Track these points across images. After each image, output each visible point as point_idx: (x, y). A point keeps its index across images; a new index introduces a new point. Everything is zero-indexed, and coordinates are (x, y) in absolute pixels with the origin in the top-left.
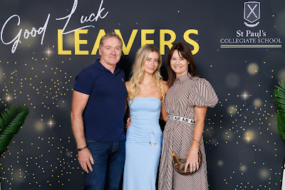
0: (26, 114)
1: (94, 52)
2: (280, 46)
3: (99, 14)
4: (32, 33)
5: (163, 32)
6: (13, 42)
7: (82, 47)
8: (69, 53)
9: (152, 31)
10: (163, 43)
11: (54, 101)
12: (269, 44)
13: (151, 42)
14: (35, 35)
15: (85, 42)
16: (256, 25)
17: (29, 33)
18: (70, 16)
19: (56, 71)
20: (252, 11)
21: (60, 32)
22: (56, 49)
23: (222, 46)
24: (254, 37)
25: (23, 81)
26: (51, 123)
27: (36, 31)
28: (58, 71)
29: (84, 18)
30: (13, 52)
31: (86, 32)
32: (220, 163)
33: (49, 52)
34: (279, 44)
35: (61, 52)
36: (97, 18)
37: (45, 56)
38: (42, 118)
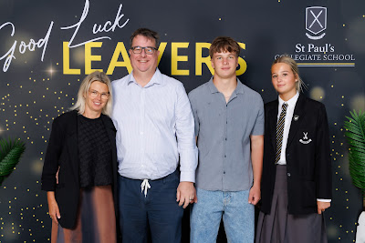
0: (21, 151)
1: (110, 71)
2: (352, 65)
3: (117, 22)
4: (29, 46)
5: (199, 46)
6: (5, 58)
7: (95, 65)
8: (78, 72)
9: (185, 45)
10: (199, 60)
12: (339, 61)
13: (185, 59)
14: (33, 49)
15: (98, 58)
16: (321, 37)
17: (25, 46)
18: (79, 24)
19: (60, 95)
20: (316, 19)
21: (67, 45)
22: (61, 67)
24: (319, 53)
25: (18, 108)
27: (35, 44)
28: (63, 96)
29: (97, 28)
30: (5, 70)
31: (99, 45)
33: (51, 71)
34: (352, 62)
35: (67, 70)
36: (114, 27)
37: (46, 75)
38: (42, 156)
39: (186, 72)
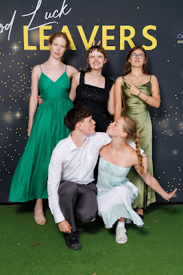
3: (62, 11)
5: (123, 28)
7: (47, 43)
8: (34, 48)
9: (112, 27)
10: (123, 38)
11: (21, 94)
13: (112, 38)
14: (2, 31)
18: (35, 12)
19: (22, 65)
21: (26, 28)
22: (22, 45)
23: (179, 42)
26: (18, 115)
27: (3, 28)
28: (24, 66)
29: (48, 15)
31: (50, 28)
32: (175, 152)
33: (15, 47)
35: (27, 47)
36: (60, 14)
37: (12, 51)
38: (10, 110)
39: (113, 48)
